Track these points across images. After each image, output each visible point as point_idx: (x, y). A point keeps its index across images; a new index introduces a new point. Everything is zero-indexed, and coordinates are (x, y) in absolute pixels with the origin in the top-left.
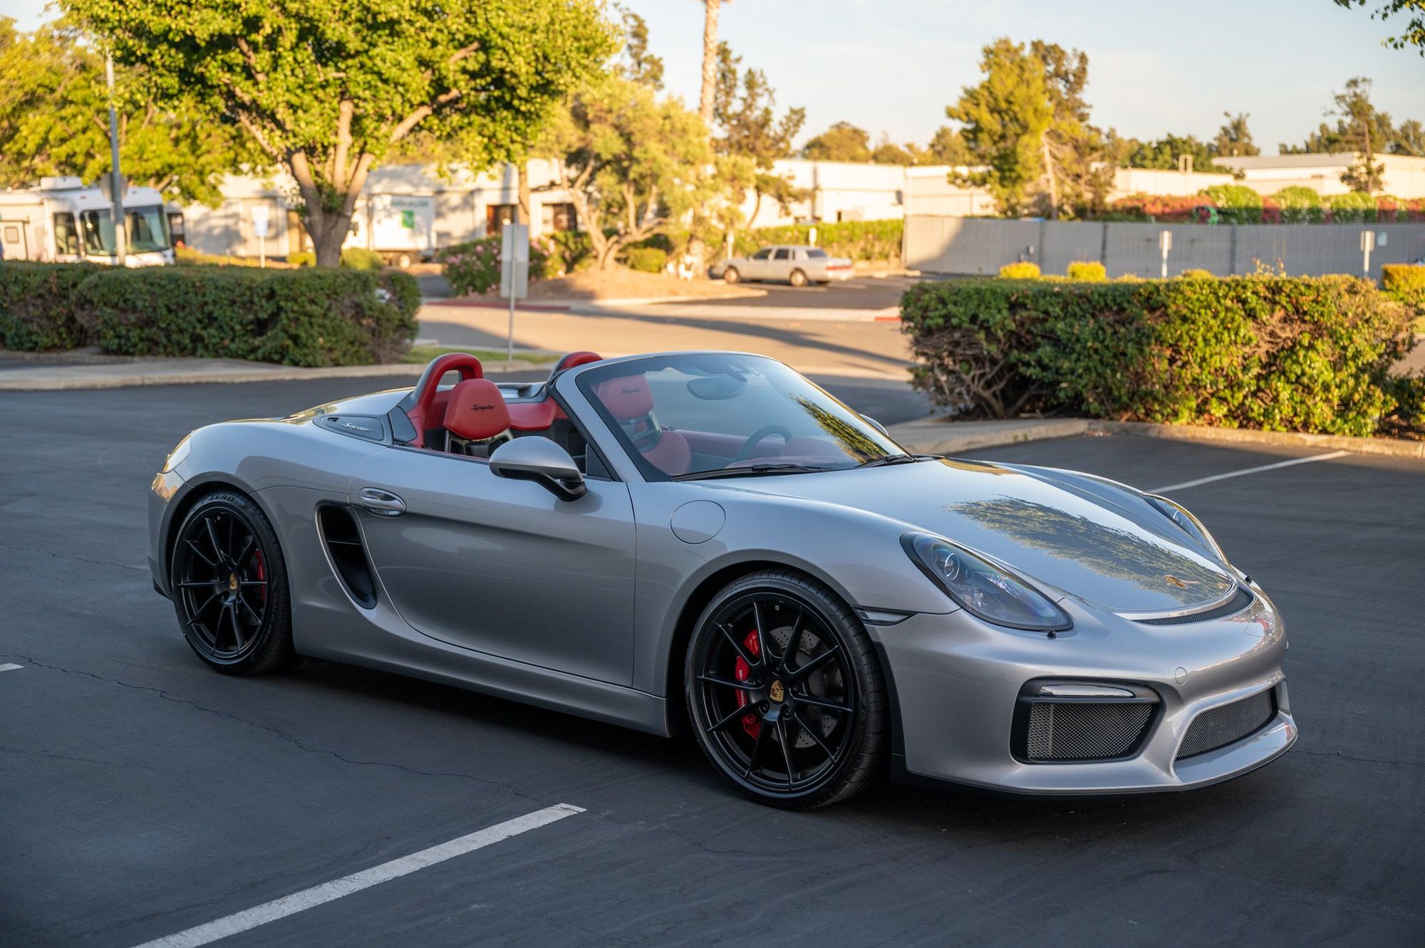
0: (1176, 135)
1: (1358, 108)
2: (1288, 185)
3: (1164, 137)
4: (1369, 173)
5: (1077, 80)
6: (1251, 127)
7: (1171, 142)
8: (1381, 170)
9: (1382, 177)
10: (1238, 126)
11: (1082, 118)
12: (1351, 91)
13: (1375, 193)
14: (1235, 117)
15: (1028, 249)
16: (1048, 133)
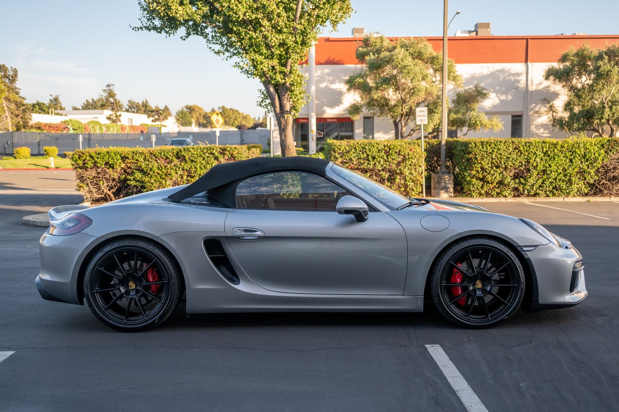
0: (40, 101)
1: (111, 94)
2: (91, 120)
3: (35, 102)
4: (117, 117)
5: (13, 79)
6: (61, 99)
7: (38, 104)
8: (120, 116)
9: (121, 118)
10: (56, 99)
11: (17, 93)
12: (108, 88)
13: (119, 123)
14: (54, 96)
15: (8, 142)
16: (4, 98)
